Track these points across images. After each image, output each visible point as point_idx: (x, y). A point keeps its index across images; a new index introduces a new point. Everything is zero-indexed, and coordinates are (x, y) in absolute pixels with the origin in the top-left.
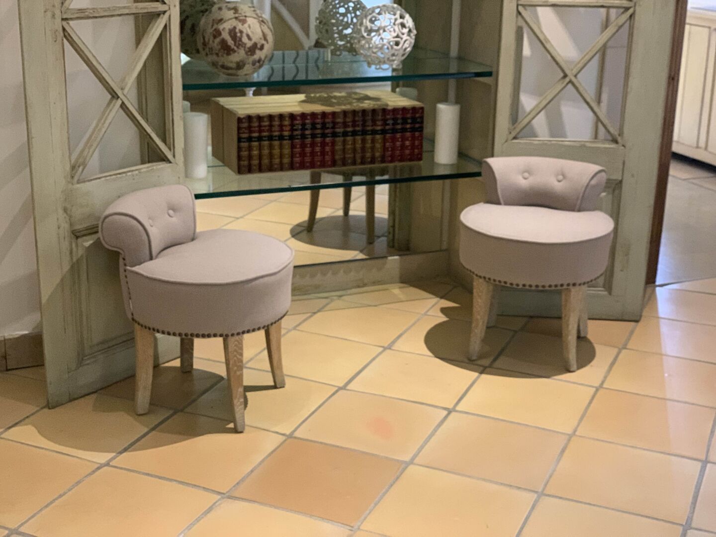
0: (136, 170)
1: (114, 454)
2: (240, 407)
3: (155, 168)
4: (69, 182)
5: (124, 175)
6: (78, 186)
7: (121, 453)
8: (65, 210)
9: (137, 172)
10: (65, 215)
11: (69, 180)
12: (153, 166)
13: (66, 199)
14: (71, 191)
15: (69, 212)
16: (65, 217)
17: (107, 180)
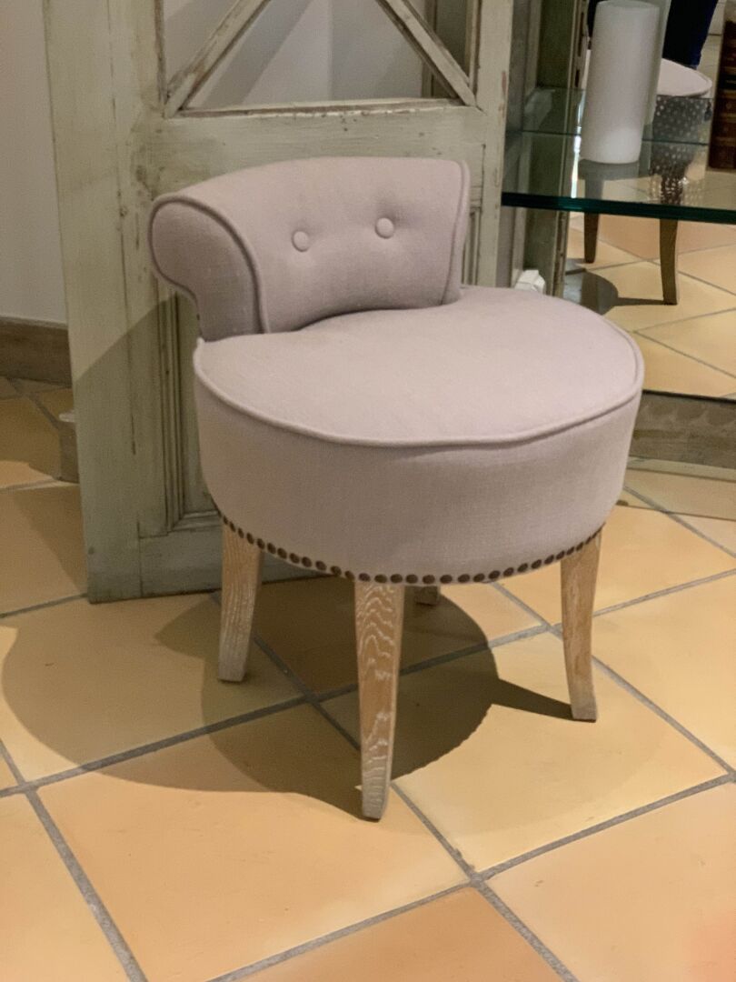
0: (358, 108)
1: (72, 766)
2: (375, 758)
3: (412, 110)
4: (152, 109)
5: (318, 115)
6: (179, 121)
7: (87, 768)
8: (140, 175)
9: (358, 112)
10: (139, 186)
11: (154, 103)
12: (408, 104)
13: (142, 149)
14: (159, 131)
15: (149, 182)
16: (140, 193)
17: (266, 119)
